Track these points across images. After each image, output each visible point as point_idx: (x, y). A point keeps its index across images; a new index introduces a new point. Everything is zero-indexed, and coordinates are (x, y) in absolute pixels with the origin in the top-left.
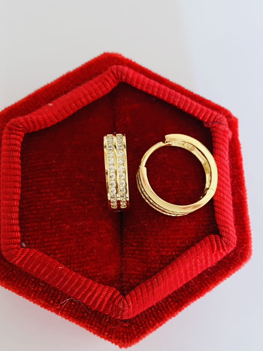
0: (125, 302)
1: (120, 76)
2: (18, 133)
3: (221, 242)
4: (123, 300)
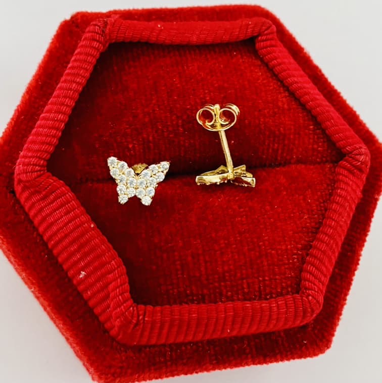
0: (355, 152)
1: (39, 168)
2: (141, 313)
3: (267, 34)
4: (354, 154)
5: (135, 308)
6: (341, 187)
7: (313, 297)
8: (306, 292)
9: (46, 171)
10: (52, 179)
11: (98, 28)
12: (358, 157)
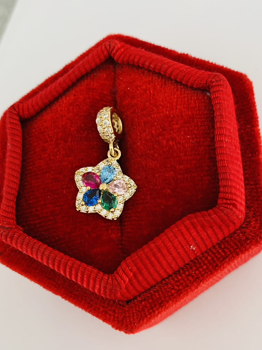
1: (110, 280)
4: (110, 50)
5: (220, 206)
6: (133, 58)
7: (213, 78)
8: (209, 83)
9: (113, 275)
10: (120, 270)
11: (4, 233)
12: (112, 47)
